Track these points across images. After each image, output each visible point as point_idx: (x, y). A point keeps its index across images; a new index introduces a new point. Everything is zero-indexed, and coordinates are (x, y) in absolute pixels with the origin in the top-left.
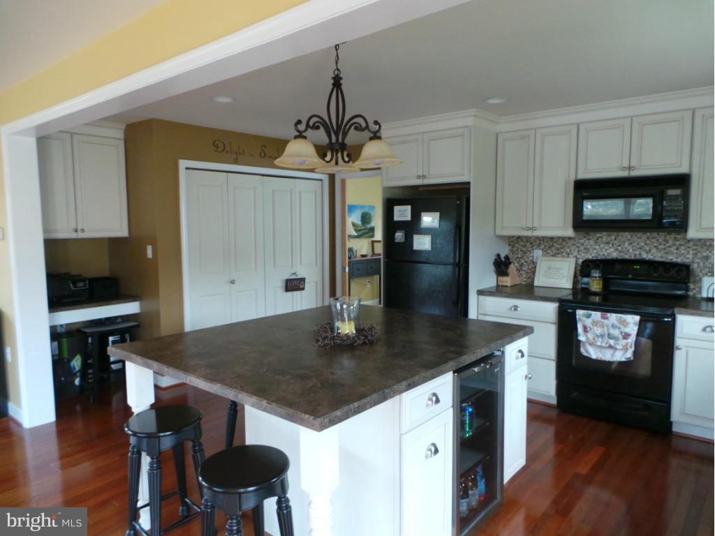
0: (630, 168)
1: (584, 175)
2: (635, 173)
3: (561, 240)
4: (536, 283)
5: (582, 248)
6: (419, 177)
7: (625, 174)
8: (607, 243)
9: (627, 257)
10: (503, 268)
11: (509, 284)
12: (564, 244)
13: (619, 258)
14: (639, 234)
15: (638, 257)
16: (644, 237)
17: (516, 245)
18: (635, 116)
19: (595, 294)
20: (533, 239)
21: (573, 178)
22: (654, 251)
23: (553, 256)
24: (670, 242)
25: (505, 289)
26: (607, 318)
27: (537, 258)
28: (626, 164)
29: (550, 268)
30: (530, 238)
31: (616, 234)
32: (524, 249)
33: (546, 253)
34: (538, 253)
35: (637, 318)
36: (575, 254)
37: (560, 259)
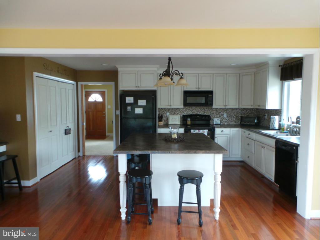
0: (198, 88)
1: (186, 89)
2: (200, 90)
3: (175, 110)
4: (169, 124)
5: (182, 112)
6: (136, 87)
7: (197, 90)
8: (189, 110)
9: (194, 114)
10: (161, 119)
11: (162, 124)
12: (176, 110)
13: (192, 114)
14: (197, 107)
15: (197, 114)
16: (199, 108)
17: (161, 111)
18: (200, 73)
19: (189, 125)
20: (166, 109)
21: (183, 91)
22: (201, 112)
23: (173, 114)
24: (205, 109)
25: (161, 126)
26: (200, 131)
27: (168, 115)
28: (197, 87)
29: (173, 118)
30: (166, 108)
31: (191, 107)
32: (164, 113)
33: (171, 113)
34: (168, 114)
35: (207, 130)
36: (180, 114)
37: (175, 115)
